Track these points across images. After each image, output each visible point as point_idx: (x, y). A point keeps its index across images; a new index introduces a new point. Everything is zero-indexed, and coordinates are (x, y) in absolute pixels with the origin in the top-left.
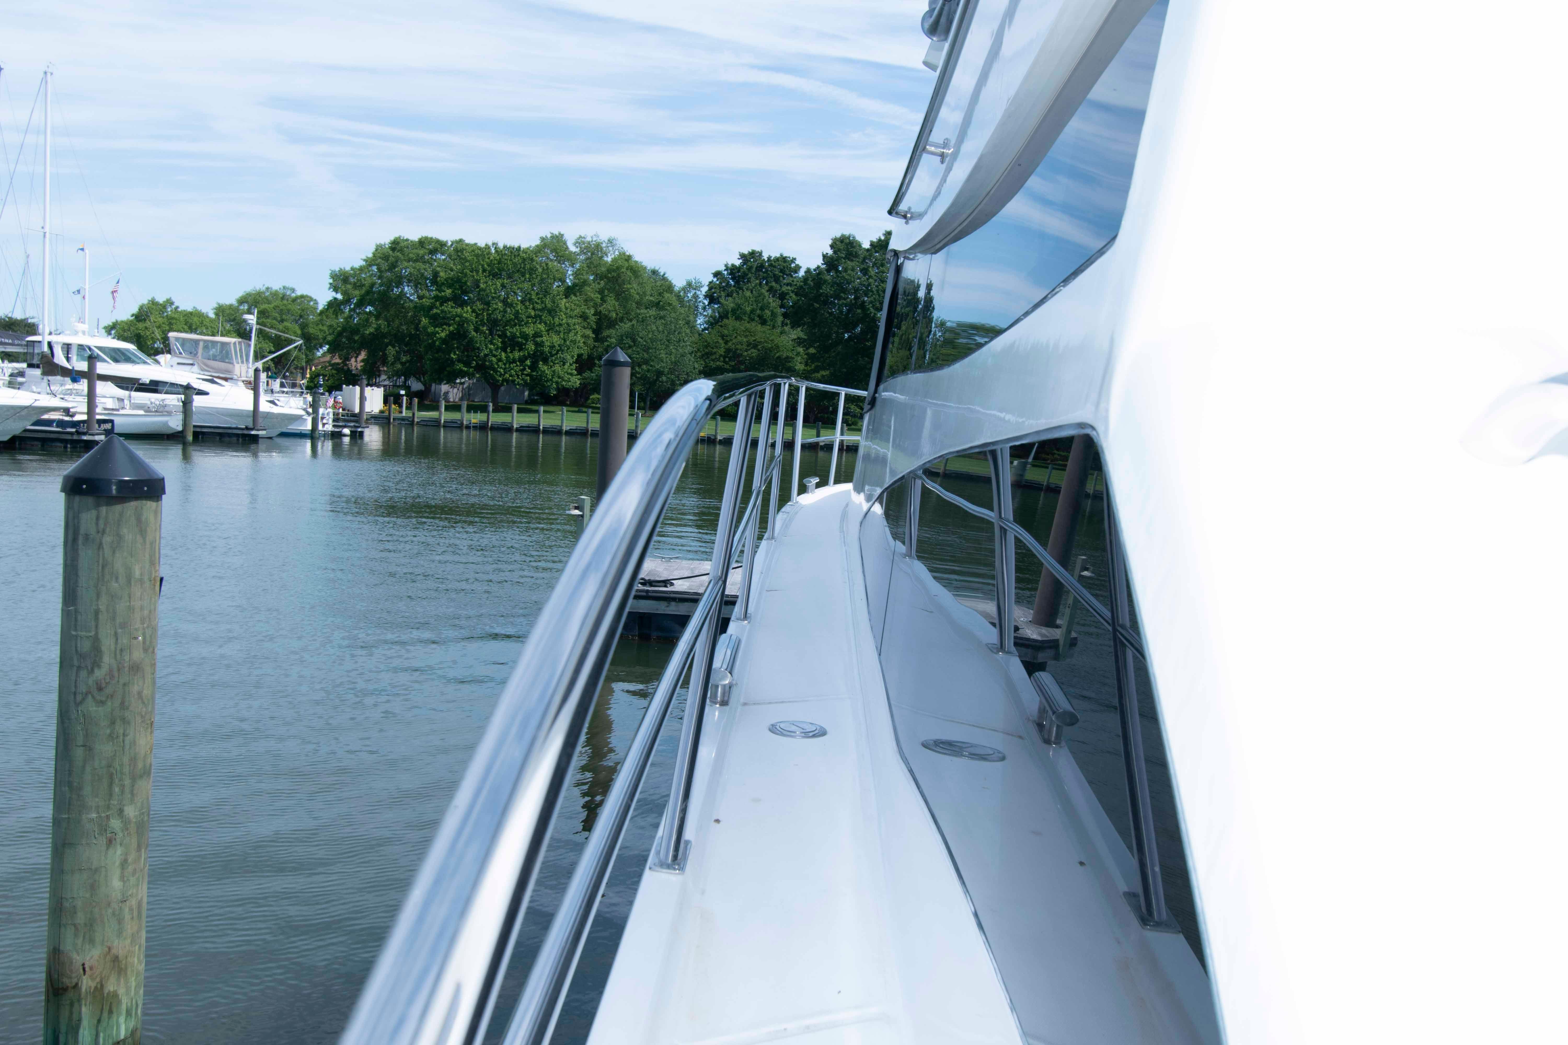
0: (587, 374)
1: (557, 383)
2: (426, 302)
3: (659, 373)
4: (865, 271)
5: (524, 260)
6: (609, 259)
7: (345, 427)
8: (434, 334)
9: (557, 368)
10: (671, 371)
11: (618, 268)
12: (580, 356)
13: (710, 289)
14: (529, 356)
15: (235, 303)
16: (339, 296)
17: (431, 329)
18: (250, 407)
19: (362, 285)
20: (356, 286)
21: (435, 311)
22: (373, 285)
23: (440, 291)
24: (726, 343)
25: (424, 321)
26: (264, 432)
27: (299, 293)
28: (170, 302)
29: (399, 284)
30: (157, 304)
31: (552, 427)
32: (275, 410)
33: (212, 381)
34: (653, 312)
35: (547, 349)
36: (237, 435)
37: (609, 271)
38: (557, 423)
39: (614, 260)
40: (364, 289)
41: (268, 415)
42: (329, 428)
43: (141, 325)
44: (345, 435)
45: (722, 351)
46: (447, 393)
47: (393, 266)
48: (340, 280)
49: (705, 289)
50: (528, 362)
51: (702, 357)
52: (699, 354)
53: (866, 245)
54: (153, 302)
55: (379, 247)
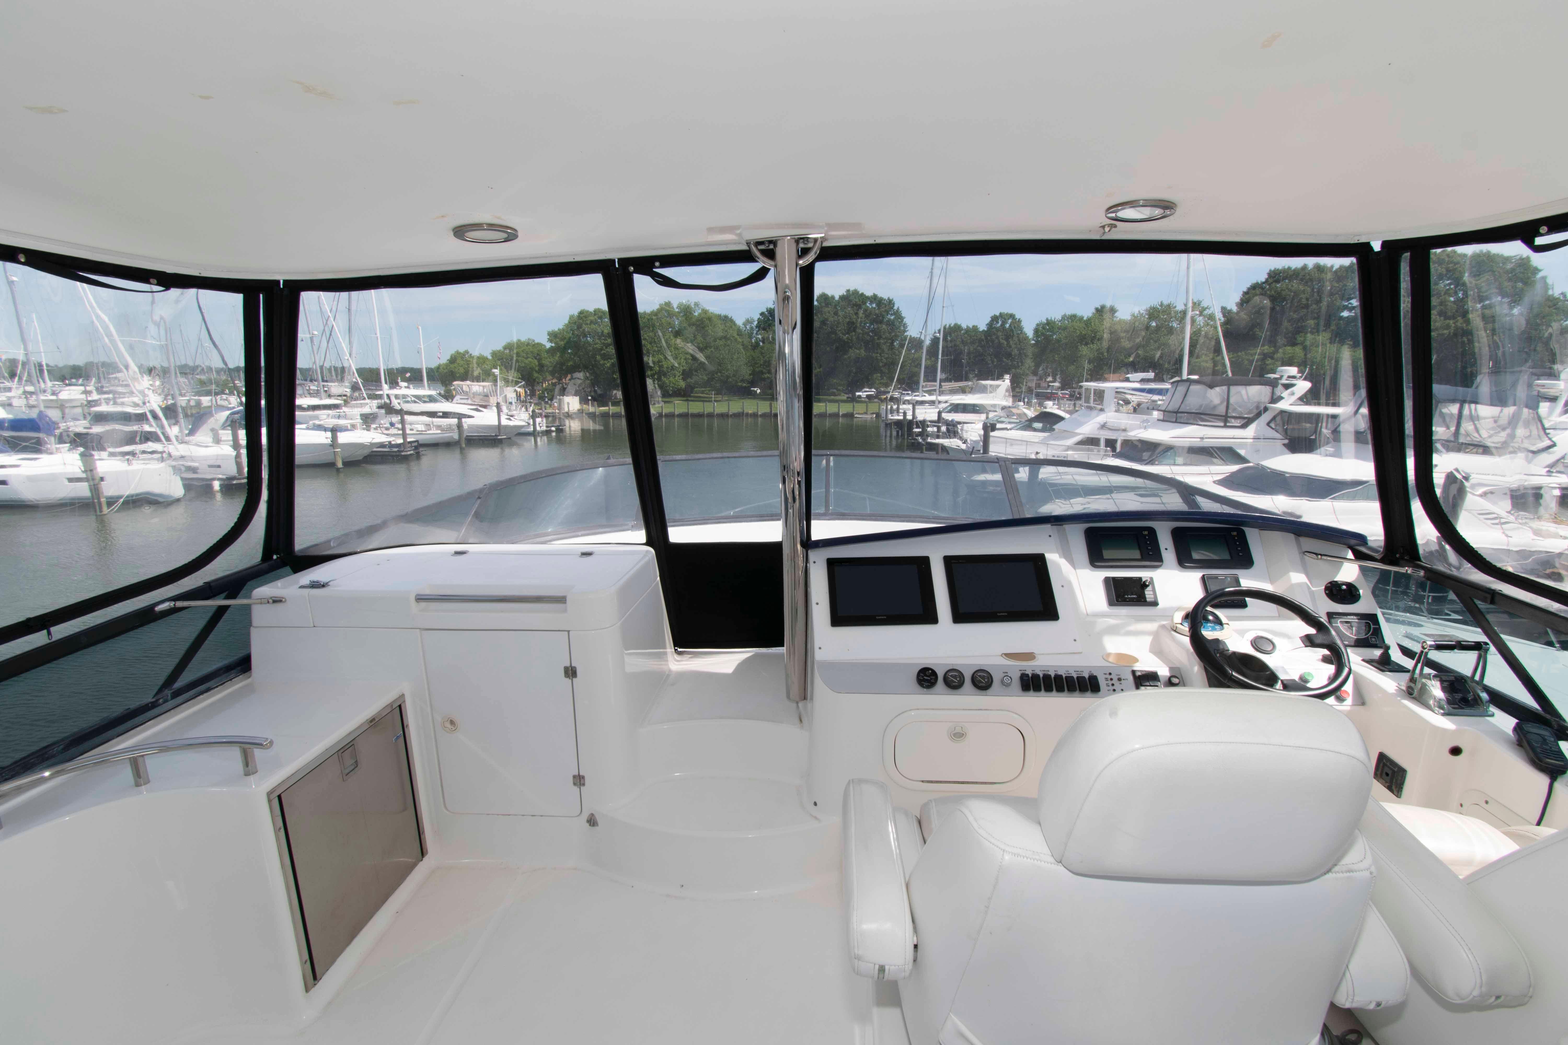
0: (689, 380)
1: (673, 387)
2: (598, 346)
3: (728, 377)
4: (836, 314)
5: (648, 320)
6: (696, 314)
7: (553, 426)
8: (604, 364)
9: (671, 379)
10: (734, 376)
11: (702, 319)
12: (684, 371)
13: (758, 323)
14: (656, 373)
15: (502, 349)
16: (553, 345)
17: (602, 362)
18: (497, 423)
19: (565, 338)
20: (562, 340)
21: (603, 352)
22: (570, 338)
23: (605, 340)
24: (764, 357)
25: (598, 357)
26: (505, 437)
27: (536, 342)
28: (467, 352)
29: (585, 336)
30: (460, 353)
31: (670, 413)
32: (511, 423)
33: (477, 410)
34: (721, 343)
35: (665, 369)
36: (491, 439)
37: (698, 320)
38: (672, 410)
39: (700, 314)
40: (565, 341)
41: (506, 427)
42: (544, 428)
43: (452, 366)
44: (553, 431)
45: (762, 362)
46: (616, 394)
47: (579, 327)
48: (553, 336)
49: (756, 323)
50: (656, 377)
51: (751, 365)
52: (749, 364)
53: (837, 298)
54: (458, 352)
55: (571, 317)
